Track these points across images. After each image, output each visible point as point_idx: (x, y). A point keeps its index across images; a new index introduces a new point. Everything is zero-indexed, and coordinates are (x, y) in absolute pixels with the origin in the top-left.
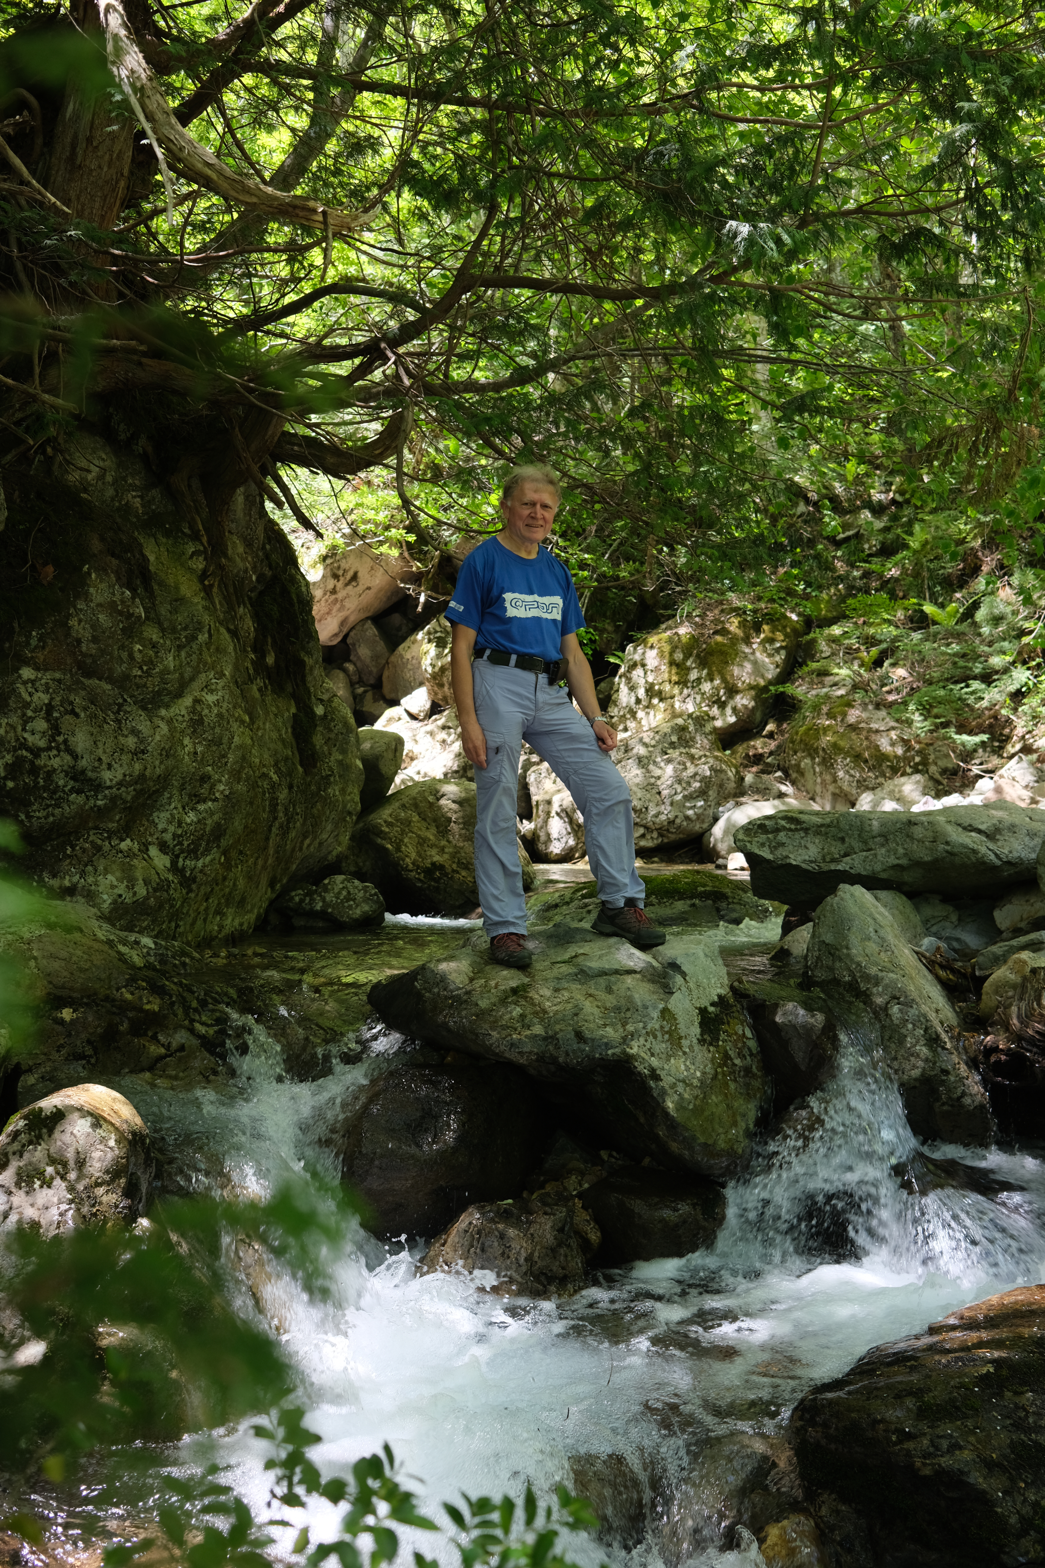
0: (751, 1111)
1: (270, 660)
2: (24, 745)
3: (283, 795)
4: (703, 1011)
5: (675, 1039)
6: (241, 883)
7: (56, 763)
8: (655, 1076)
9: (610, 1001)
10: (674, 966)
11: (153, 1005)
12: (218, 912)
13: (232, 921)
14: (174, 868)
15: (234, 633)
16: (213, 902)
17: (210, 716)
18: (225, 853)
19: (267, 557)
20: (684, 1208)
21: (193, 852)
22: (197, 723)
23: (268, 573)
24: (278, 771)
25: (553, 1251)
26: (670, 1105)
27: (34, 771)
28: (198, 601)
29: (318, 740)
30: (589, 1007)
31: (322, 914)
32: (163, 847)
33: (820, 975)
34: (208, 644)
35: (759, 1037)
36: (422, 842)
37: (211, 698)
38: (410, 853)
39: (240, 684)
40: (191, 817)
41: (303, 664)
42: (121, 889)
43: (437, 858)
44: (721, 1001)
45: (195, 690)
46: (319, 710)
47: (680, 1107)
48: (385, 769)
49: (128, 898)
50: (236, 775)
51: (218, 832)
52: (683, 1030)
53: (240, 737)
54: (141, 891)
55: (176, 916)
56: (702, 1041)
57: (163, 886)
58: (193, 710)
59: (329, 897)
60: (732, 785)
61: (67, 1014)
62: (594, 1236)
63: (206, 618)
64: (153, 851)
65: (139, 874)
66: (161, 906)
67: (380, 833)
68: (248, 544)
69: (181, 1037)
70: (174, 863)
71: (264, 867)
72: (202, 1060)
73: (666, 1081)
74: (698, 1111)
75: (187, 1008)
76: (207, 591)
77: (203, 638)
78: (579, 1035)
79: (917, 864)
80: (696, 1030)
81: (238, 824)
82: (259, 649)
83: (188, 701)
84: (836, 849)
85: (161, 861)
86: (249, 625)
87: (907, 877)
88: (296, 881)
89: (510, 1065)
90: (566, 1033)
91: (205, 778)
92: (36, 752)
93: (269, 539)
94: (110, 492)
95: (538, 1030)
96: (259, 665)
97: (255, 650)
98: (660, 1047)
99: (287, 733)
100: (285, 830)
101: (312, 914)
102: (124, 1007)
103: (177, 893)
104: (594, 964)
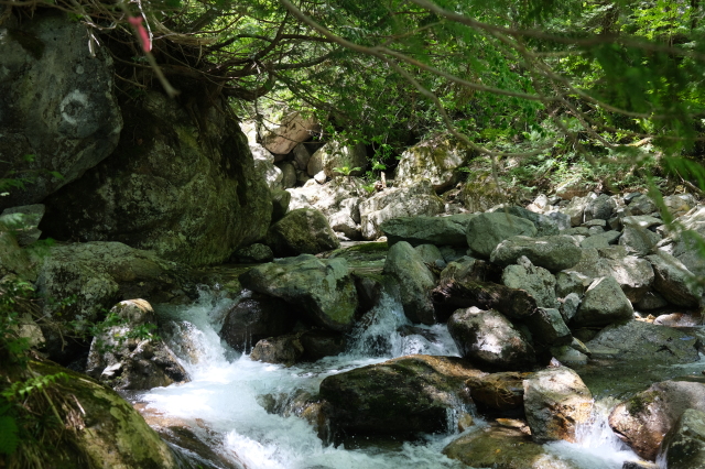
0: (351, 311)
1: (228, 167)
2: (133, 199)
3: (232, 215)
4: (338, 281)
5: (327, 289)
6: (215, 245)
7: (144, 205)
8: (318, 299)
9: (308, 277)
10: (330, 267)
12: (206, 255)
13: (211, 259)
14: (188, 240)
15: (211, 159)
16: (204, 252)
17: (200, 188)
18: (207, 235)
19: (227, 129)
20: (328, 341)
21: (194, 235)
22: (195, 191)
23: (227, 135)
24: (230, 207)
25: (283, 351)
26: (323, 308)
28: (196, 148)
29: (249, 194)
30: (301, 279)
31: (250, 257)
32: (184, 233)
34: (200, 163)
35: (357, 289)
36: (296, 231)
37: (200, 182)
38: (291, 236)
39: (214, 176)
40: (194, 223)
41: (241, 168)
42: (168, 247)
43: (301, 238)
44: (346, 278)
45: (195, 179)
46: (250, 184)
47: (326, 309)
48: (283, 205)
49: (170, 250)
50: (210, 208)
51: (204, 228)
52: (330, 286)
53: (212, 194)
54: (175, 247)
55: (188, 256)
56: (337, 289)
57: (182, 246)
58: (193, 186)
59: (253, 251)
60: (438, 209)
61: (141, 284)
62: (301, 350)
63: (199, 154)
64: (180, 234)
65: (174, 242)
66: (182, 253)
67: (281, 230)
68: (218, 125)
69: (179, 292)
71: (225, 240)
72: (186, 299)
73: (322, 301)
74: (333, 311)
75: (181, 283)
76: (199, 144)
77: (198, 161)
78: (295, 288)
79: (438, 235)
80: (335, 286)
81: (211, 225)
82: (223, 163)
83: (192, 183)
84: (413, 230)
85: (182, 238)
86: (218, 155)
87: (436, 239)
88: (243, 245)
90: (292, 286)
91: (198, 209)
92: (137, 202)
93: (228, 123)
94: (164, 111)
95: (283, 286)
96: (223, 169)
98: (321, 291)
99: (235, 193)
100: (233, 228)
101: (246, 257)
103: (188, 249)
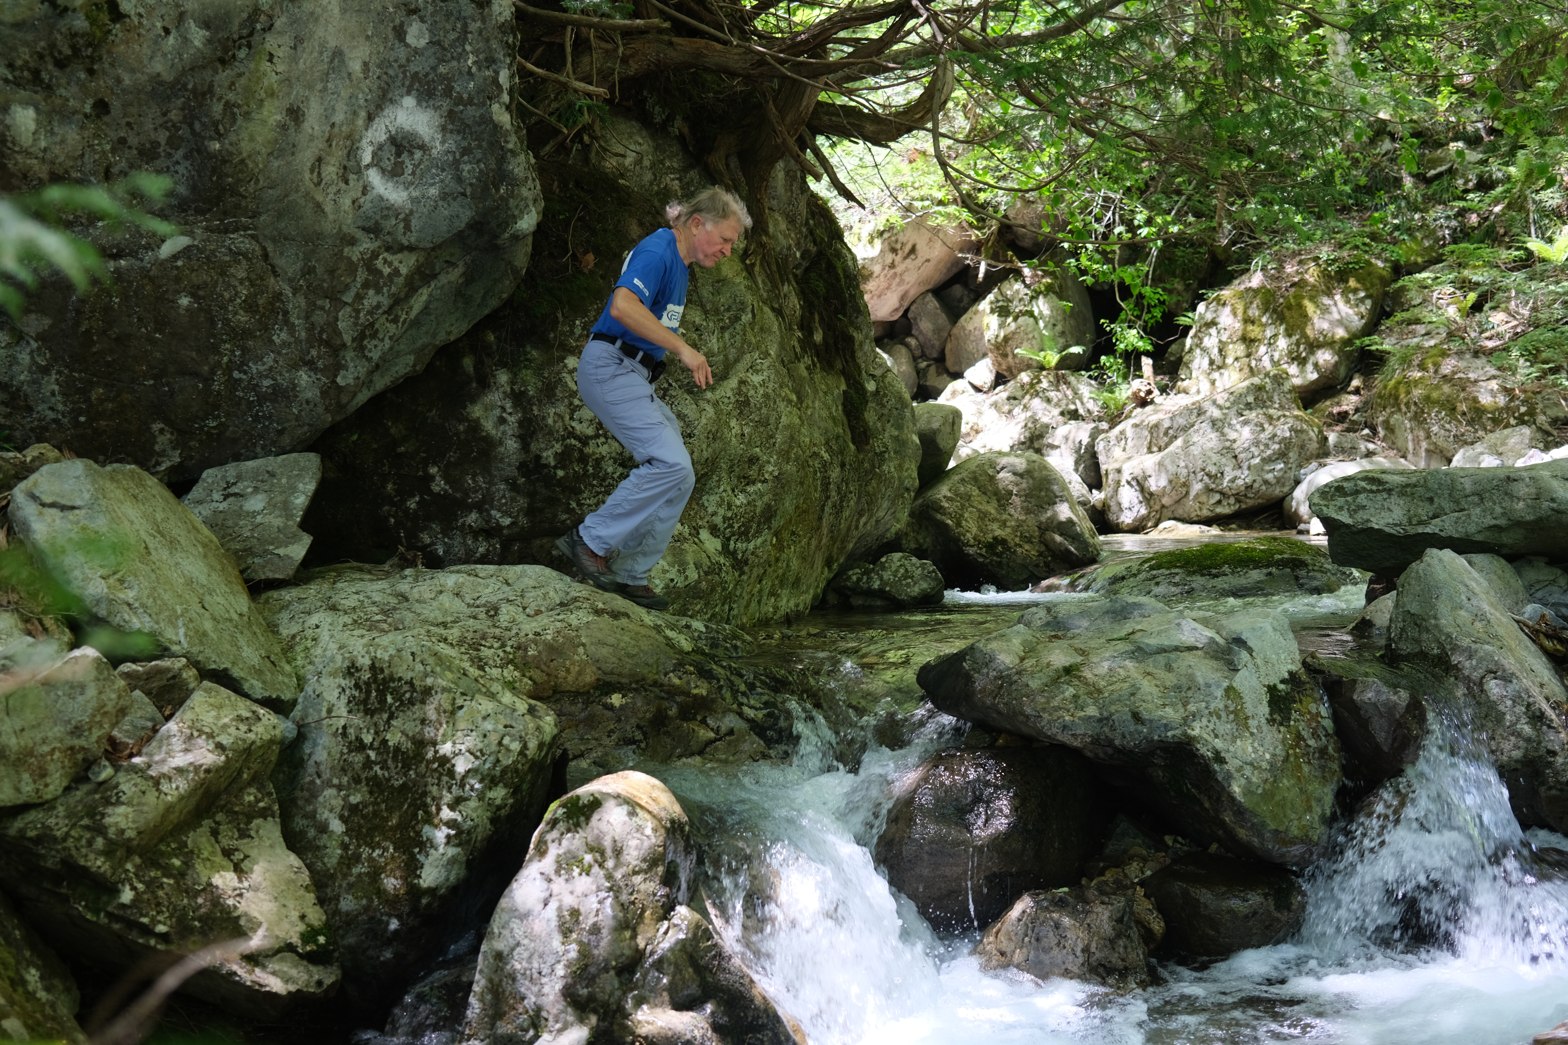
0: (1327, 794)
1: (818, 337)
2: (572, 434)
3: (835, 474)
4: (1272, 689)
5: (1241, 719)
6: (795, 564)
7: (604, 450)
8: (1219, 758)
9: (1170, 679)
10: (1239, 642)
11: (701, 689)
12: (773, 594)
13: (788, 602)
14: (726, 550)
15: (779, 312)
16: (767, 583)
17: (756, 397)
18: (776, 534)
19: (811, 232)
20: (1255, 899)
21: (744, 535)
22: (743, 404)
23: (813, 249)
24: (829, 450)
25: (1112, 942)
26: (1236, 789)
27: (583, 459)
28: (740, 281)
29: (871, 416)
30: (1147, 687)
31: (881, 593)
32: (714, 530)
33: (1406, 648)
34: (752, 324)
35: (1335, 717)
36: (983, 516)
37: (756, 379)
38: (970, 528)
39: (787, 363)
40: (741, 499)
41: (850, 340)
42: (673, 573)
43: (998, 533)
44: (1293, 679)
45: (740, 372)
46: (871, 386)
47: (1248, 791)
48: (943, 443)
49: (680, 583)
50: (785, 456)
51: (769, 514)
52: (1249, 710)
53: (788, 416)
54: (693, 575)
55: (728, 599)
56: (1271, 721)
57: (714, 569)
58: (739, 392)
59: (887, 575)
60: (1314, 446)
61: (616, 699)
62: (1158, 926)
63: (749, 298)
64: (704, 535)
65: (690, 558)
66: (713, 590)
67: (940, 509)
68: (791, 220)
69: (730, 721)
70: (725, 546)
71: (818, 547)
72: (752, 743)
73: (1232, 765)
74: (1267, 796)
75: (735, 692)
76: (749, 270)
77: (746, 318)
78: (1136, 717)
79: (1518, 524)
80: (1265, 709)
81: (788, 505)
82: (806, 327)
83: (733, 383)
84: (1424, 510)
85: (712, 544)
86: (794, 303)
87: (1506, 539)
88: (853, 560)
89: (1063, 747)
90: (1121, 713)
91: (753, 460)
92: (585, 440)
93: (813, 215)
94: (648, 176)
95: (1092, 711)
96: (807, 343)
97: (801, 328)
98: (1225, 727)
99: (838, 411)
100: (838, 509)
101: (870, 593)
102: (672, 692)
103: (729, 576)
104: (1153, 642)
